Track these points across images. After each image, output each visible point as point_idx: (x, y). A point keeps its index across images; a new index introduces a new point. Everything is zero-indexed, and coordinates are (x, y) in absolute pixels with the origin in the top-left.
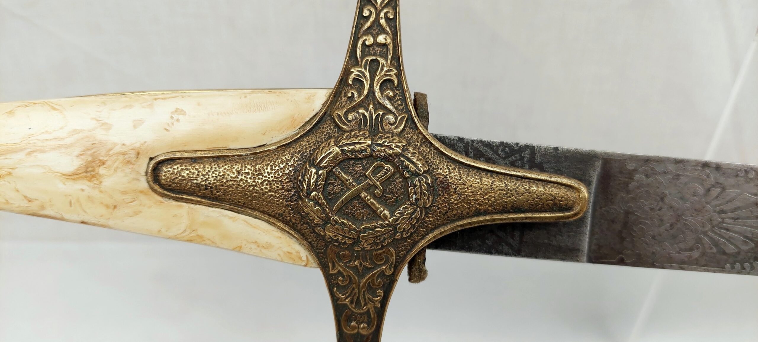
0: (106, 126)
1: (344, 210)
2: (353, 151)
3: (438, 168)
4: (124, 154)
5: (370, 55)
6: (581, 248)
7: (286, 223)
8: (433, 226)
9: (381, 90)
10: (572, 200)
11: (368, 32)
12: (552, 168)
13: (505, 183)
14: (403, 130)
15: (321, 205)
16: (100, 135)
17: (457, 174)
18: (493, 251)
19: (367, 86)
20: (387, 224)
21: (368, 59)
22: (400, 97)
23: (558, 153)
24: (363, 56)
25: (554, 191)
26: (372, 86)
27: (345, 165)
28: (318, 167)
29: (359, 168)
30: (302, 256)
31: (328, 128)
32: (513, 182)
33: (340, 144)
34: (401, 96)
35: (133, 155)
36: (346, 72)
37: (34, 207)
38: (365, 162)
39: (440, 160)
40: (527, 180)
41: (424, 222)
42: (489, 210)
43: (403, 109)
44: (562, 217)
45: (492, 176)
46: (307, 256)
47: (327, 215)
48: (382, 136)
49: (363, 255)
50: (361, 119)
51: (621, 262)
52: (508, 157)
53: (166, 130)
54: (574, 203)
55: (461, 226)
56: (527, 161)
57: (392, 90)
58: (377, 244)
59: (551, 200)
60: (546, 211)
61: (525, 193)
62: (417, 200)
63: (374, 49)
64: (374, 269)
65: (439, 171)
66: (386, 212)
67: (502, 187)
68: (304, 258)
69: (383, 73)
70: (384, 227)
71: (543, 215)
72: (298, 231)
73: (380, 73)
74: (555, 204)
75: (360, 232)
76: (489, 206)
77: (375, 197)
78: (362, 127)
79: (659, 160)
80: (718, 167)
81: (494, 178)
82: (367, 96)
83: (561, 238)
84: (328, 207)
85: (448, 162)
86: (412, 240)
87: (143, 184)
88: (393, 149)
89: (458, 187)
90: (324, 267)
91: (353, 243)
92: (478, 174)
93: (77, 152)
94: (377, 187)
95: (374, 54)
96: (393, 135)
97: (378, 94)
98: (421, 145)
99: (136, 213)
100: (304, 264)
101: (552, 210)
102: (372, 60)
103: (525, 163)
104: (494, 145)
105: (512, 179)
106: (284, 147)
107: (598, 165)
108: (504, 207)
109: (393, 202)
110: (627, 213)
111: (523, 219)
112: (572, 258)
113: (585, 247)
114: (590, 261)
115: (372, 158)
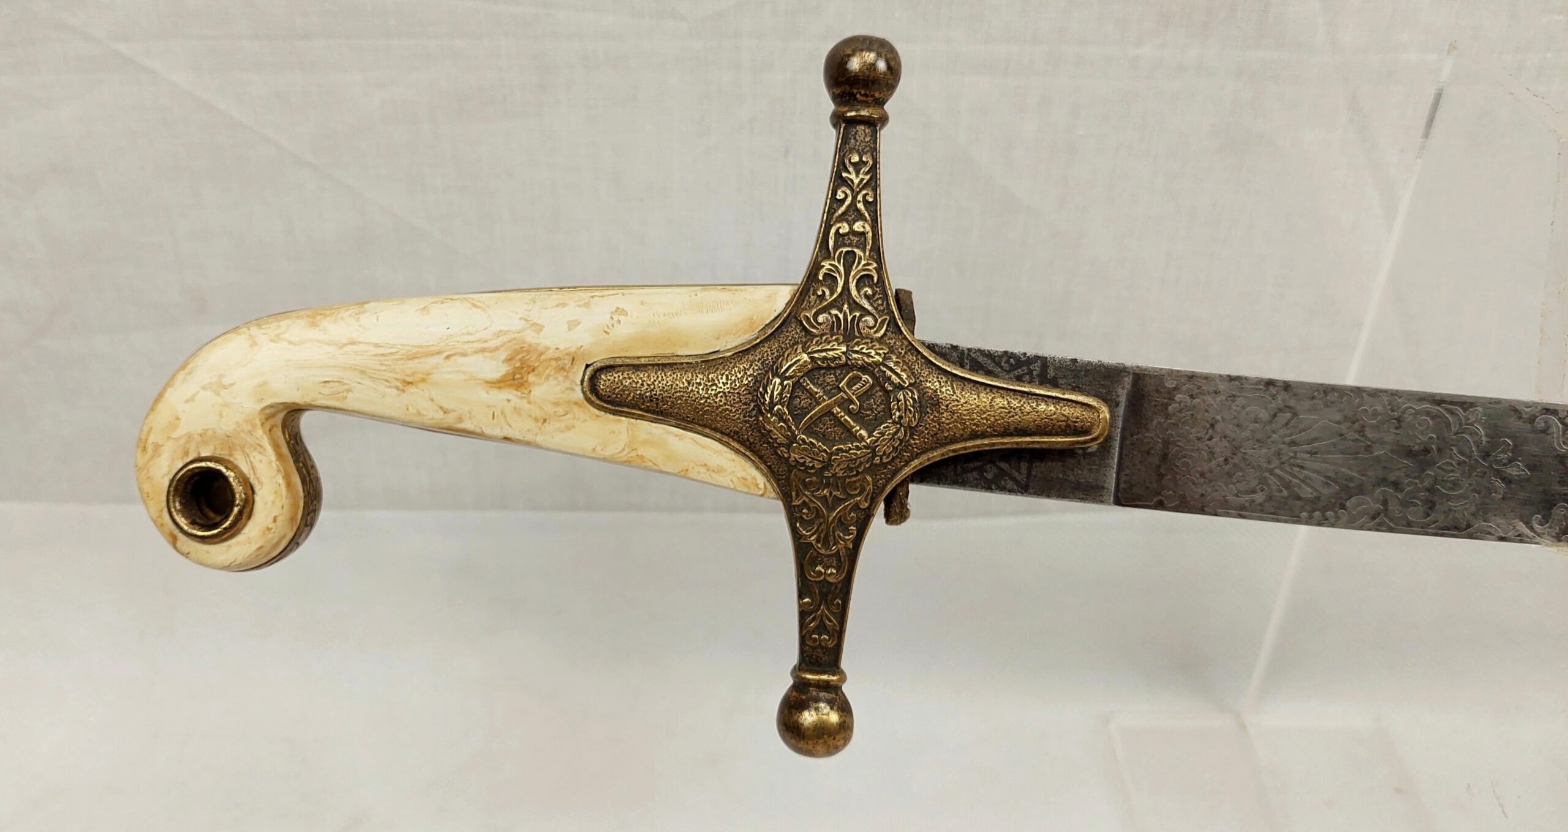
0: (538, 328)
1: (812, 429)
2: (825, 358)
3: (927, 381)
4: (557, 359)
5: (845, 245)
6: (1106, 485)
7: (741, 442)
8: (919, 449)
9: (858, 289)
10: (1089, 422)
11: (842, 218)
12: (1069, 385)
13: (1007, 400)
14: (885, 334)
15: (785, 421)
16: (530, 337)
17: (950, 388)
18: (993, 487)
19: (841, 283)
20: (864, 446)
21: (842, 252)
22: (881, 296)
23: (1076, 366)
24: (837, 246)
25: (1067, 411)
26: (846, 282)
27: (814, 375)
28: (783, 378)
29: (831, 378)
30: (758, 483)
31: (794, 332)
32: (1017, 399)
33: (810, 350)
34: (882, 294)
35: (567, 362)
36: (815, 267)
37: (450, 420)
38: (838, 372)
39: (929, 371)
40: (1034, 397)
41: (909, 445)
42: (987, 432)
43: (884, 309)
44: (1078, 442)
45: (991, 391)
46: (764, 483)
47: (793, 432)
48: (859, 342)
49: (833, 483)
50: (833, 322)
51: (1160, 506)
52: (1014, 370)
53: (606, 332)
54: (1092, 425)
55: (954, 451)
56: (1037, 375)
57: (870, 286)
58: (851, 470)
59: (1064, 421)
60: (1057, 434)
61: (1031, 412)
62: (900, 417)
63: (849, 239)
64: (845, 500)
65: (928, 384)
66: (863, 433)
67: (1003, 404)
68: (762, 486)
69: (860, 267)
70: (861, 449)
71: (1054, 440)
72: (755, 452)
73: (857, 267)
74: (1068, 426)
75: (832, 454)
76: (988, 427)
77: (850, 413)
78: (835, 330)
79: (1207, 378)
80: (1287, 386)
81: (994, 394)
82: (841, 294)
83: (1080, 472)
84: (793, 423)
85: (939, 374)
86: (893, 466)
87: (578, 395)
88: (872, 357)
89: (950, 403)
90: (786, 497)
91: (822, 467)
92: (974, 389)
93: (504, 355)
94: (852, 402)
95: (850, 245)
96: (872, 341)
97: (854, 292)
98: (906, 353)
99: (569, 428)
100: (761, 492)
101: (1066, 435)
102: (847, 252)
103: (1034, 378)
104: (996, 355)
105: (1017, 395)
106: (742, 353)
107: (1128, 381)
108: (1005, 428)
109: (871, 420)
110: (1167, 443)
111: (1029, 444)
112: (1094, 499)
113: (1111, 484)
114: (1118, 502)
115: (847, 367)
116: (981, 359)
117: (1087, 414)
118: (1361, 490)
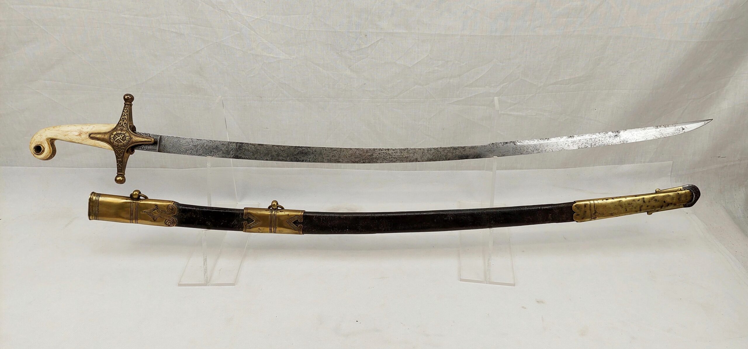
0: (83, 129)
1: (116, 141)
2: (119, 133)
4: (85, 133)
7: (109, 143)
9: (124, 124)
11: (123, 116)
14: (126, 130)
15: (113, 140)
16: (82, 130)
18: (142, 149)
19: (122, 123)
20: (123, 143)
24: (122, 119)
25: (148, 139)
26: (123, 124)
27: (117, 135)
28: (113, 135)
29: (119, 135)
31: (115, 129)
33: (117, 132)
35: (86, 133)
36: (119, 121)
37: (71, 140)
40: (144, 138)
41: (129, 143)
42: (139, 142)
43: (127, 127)
44: (150, 143)
46: (112, 148)
47: (114, 142)
48: (123, 131)
49: (120, 148)
50: (120, 128)
52: (146, 135)
53: (92, 129)
55: (135, 144)
57: (126, 124)
58: (121, 146)
61: (144, 140)
62: (127, 140)
65: (131, 136)
67: (140, 139)
69: (125, 122)
72: (110, 144)
75: (119, 144)
77: (121, 139)
79: (169, 136)
80: (179, 138)
83: (154, 148)
86: (127, 146)
87: (88, 137)
88: (124, 133)
89: (137, 139)
90: (114, 150)
91: (118, 146)
93: (78, 132)
95: (124, 119)
97: (123, 125)
98: (129, 132)
99: (86, 141)
101: (148, 142)
105: (142, 138)
106: (109, 132)
107: (160, 137)
108: (141, 141)
109: (124, 140)
110: (165, 144)
113: (158, 149)
114: (159, 152)
115: (121, 134)
116: (142, 134)
117: (151, 140)
118: (188, 150)
